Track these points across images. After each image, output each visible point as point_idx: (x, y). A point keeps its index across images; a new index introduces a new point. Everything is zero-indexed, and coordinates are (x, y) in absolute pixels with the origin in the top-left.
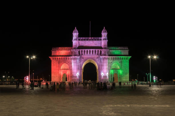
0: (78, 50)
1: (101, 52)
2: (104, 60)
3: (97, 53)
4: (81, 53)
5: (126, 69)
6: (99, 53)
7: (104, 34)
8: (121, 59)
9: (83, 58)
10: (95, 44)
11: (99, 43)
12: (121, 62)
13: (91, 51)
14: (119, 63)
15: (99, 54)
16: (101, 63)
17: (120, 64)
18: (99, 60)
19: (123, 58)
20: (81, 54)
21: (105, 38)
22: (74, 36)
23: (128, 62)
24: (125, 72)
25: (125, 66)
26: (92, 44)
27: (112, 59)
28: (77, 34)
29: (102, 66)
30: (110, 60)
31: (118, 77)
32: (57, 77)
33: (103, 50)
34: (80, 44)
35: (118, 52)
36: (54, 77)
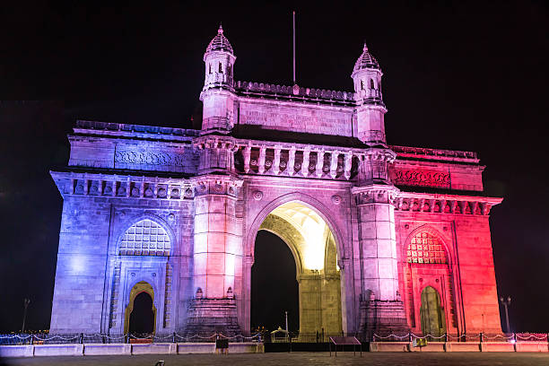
0: (237, 143)
1: (356, 163)
2: (374, 209)
3: (334, 167)
5: (479, 265)
6: (348, 167)
7: (365, 78)
8: (451, 211)
10: (323, 125)
12: (454, 228)
13: (306, 156)
14: (445, 228)
15: (347, 177)
16: (355, 227)
17: (448, 236)
20: (248, 170)
21: (374, 95)
22: (215, 69)
23: (487, 227)
24: (476, 282)
25: (475, 246)
26: (305, 119)
27: (412, 206)
28: (228, 58)
29: (369, 242)
30: (400, 211)
31: (443, 309)
32: (88, 307)
33: (370, 153)
34: (245, 114)
35: (432, 175)
36: (73, 302)
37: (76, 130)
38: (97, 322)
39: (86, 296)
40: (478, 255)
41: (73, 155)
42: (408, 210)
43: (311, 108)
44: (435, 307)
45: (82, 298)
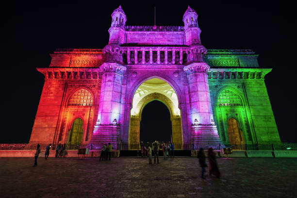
0: (123, 49)
1: (185, 56)
2: (196, 76)
3: (174, 58)
4: (128, 58)
5: (261, 105)
6: (181, 58)
7: (190, 17)
8: (241, 78)
9: (135, 73)
10: (168, 41)
11: (179, 38)
12: (244, 86)
13: (159, 53)
14: (238, 87)
15: (181, 63)
16: (186, 87)
17: (241, 91)
18: (182, 79)
19: (247, 74)
20: (129, 63)
21: (193, 23)
22: (115, 19)
23: (264, 85)
24: (261, 114)
25: (258, 95)
26: (159, 39)
27: (218, 76)
28: (121, 15)
29: (193, 93)
30: (212, 79)
31: (242, 130)
32: (49, 130)
33: (192, 49)
34: (129, 38)
35: (229, 61)
36: (42, 128)
37: (55, 52)
38: (52, 138)
39: (49, 125)
40: (260, 100)
41: (52, 63)
42: (216, 78)
43: (162, 34)
44: (237, 131)
45: (47, 126)
